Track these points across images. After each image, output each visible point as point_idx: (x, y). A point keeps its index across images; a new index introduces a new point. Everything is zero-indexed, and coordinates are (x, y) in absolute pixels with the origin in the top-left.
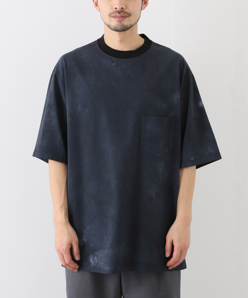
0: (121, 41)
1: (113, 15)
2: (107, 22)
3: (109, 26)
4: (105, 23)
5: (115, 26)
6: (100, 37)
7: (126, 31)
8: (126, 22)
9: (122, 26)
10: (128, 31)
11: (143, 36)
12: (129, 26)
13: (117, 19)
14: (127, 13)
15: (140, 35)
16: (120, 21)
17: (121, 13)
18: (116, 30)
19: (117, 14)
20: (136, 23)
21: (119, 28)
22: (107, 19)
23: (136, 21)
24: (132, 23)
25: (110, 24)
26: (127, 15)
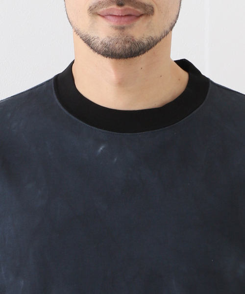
0: (122, 83)
1: (100, 11)
2: (85, 29)
3: (88, 42)
4: (77, 32)
5: (107, 41)
6: (61, 69)
7: (137, 58)
8: (140, 31)
9: (126, 41)
10: (143, 57)
11: (184, 64)
12: (145, 42)
13: (113, 22)
14: (144, 6)
15: (176, 62)
16: (122, 29)
17: (126, 6)
18: (109, 53)
19: (114, 6)
20: (167, 33)
21: (118, 47)
22: (85, 23)
23: (167, 28)
24: (156, 34)
25: (92, 34)
26: (140, 11)
